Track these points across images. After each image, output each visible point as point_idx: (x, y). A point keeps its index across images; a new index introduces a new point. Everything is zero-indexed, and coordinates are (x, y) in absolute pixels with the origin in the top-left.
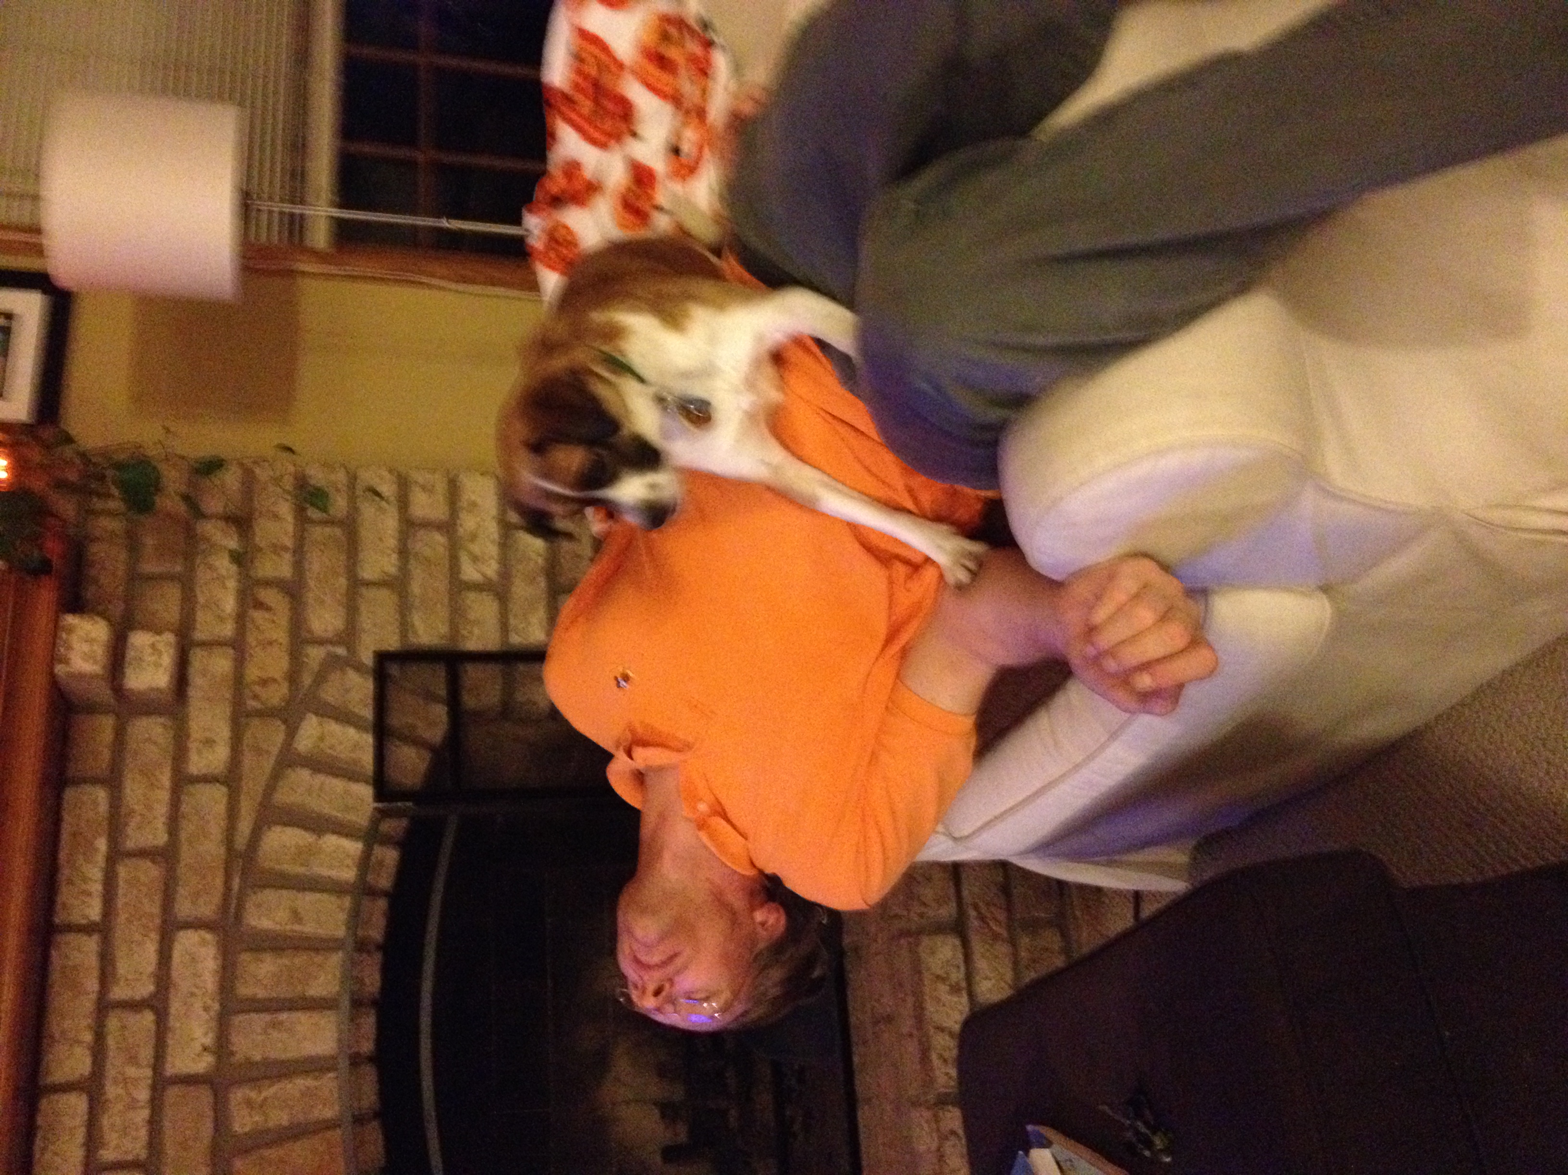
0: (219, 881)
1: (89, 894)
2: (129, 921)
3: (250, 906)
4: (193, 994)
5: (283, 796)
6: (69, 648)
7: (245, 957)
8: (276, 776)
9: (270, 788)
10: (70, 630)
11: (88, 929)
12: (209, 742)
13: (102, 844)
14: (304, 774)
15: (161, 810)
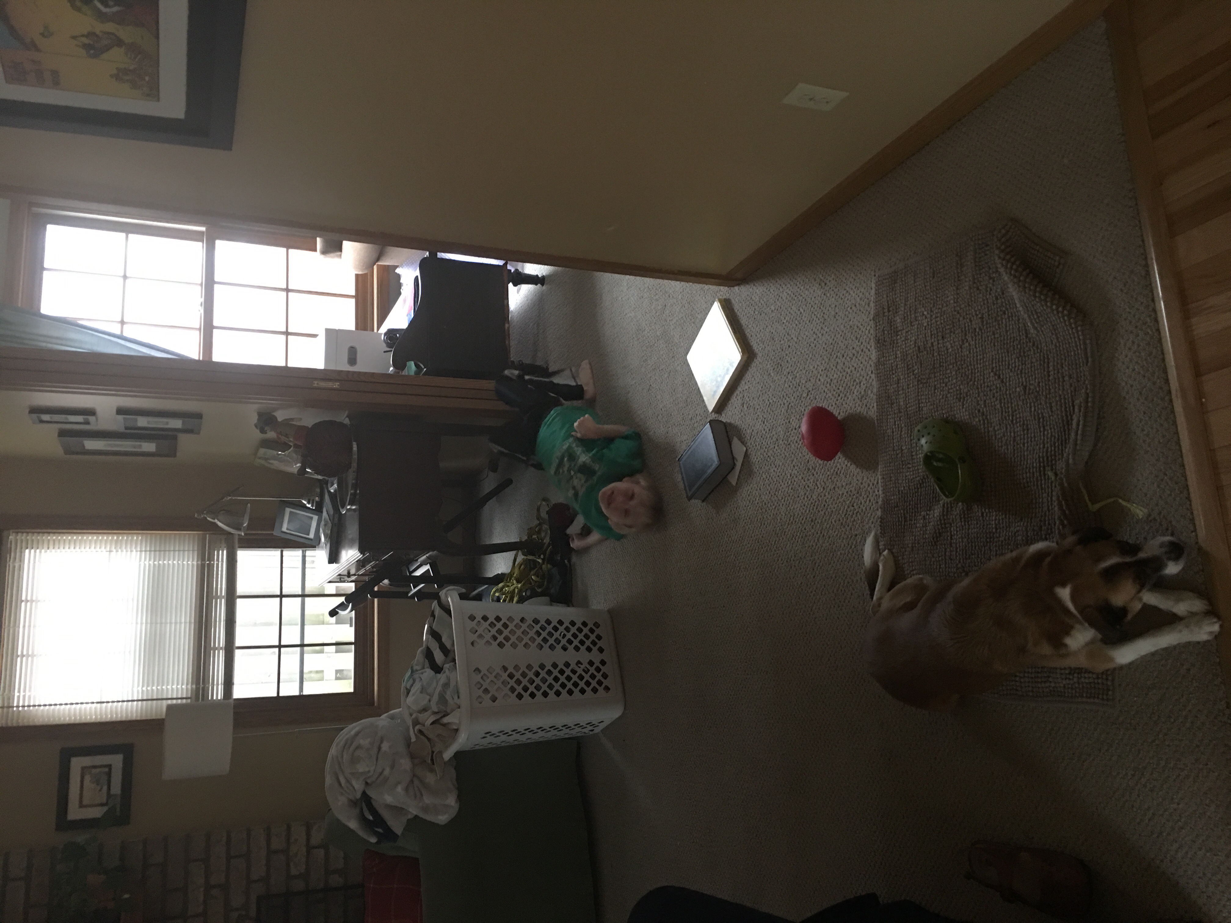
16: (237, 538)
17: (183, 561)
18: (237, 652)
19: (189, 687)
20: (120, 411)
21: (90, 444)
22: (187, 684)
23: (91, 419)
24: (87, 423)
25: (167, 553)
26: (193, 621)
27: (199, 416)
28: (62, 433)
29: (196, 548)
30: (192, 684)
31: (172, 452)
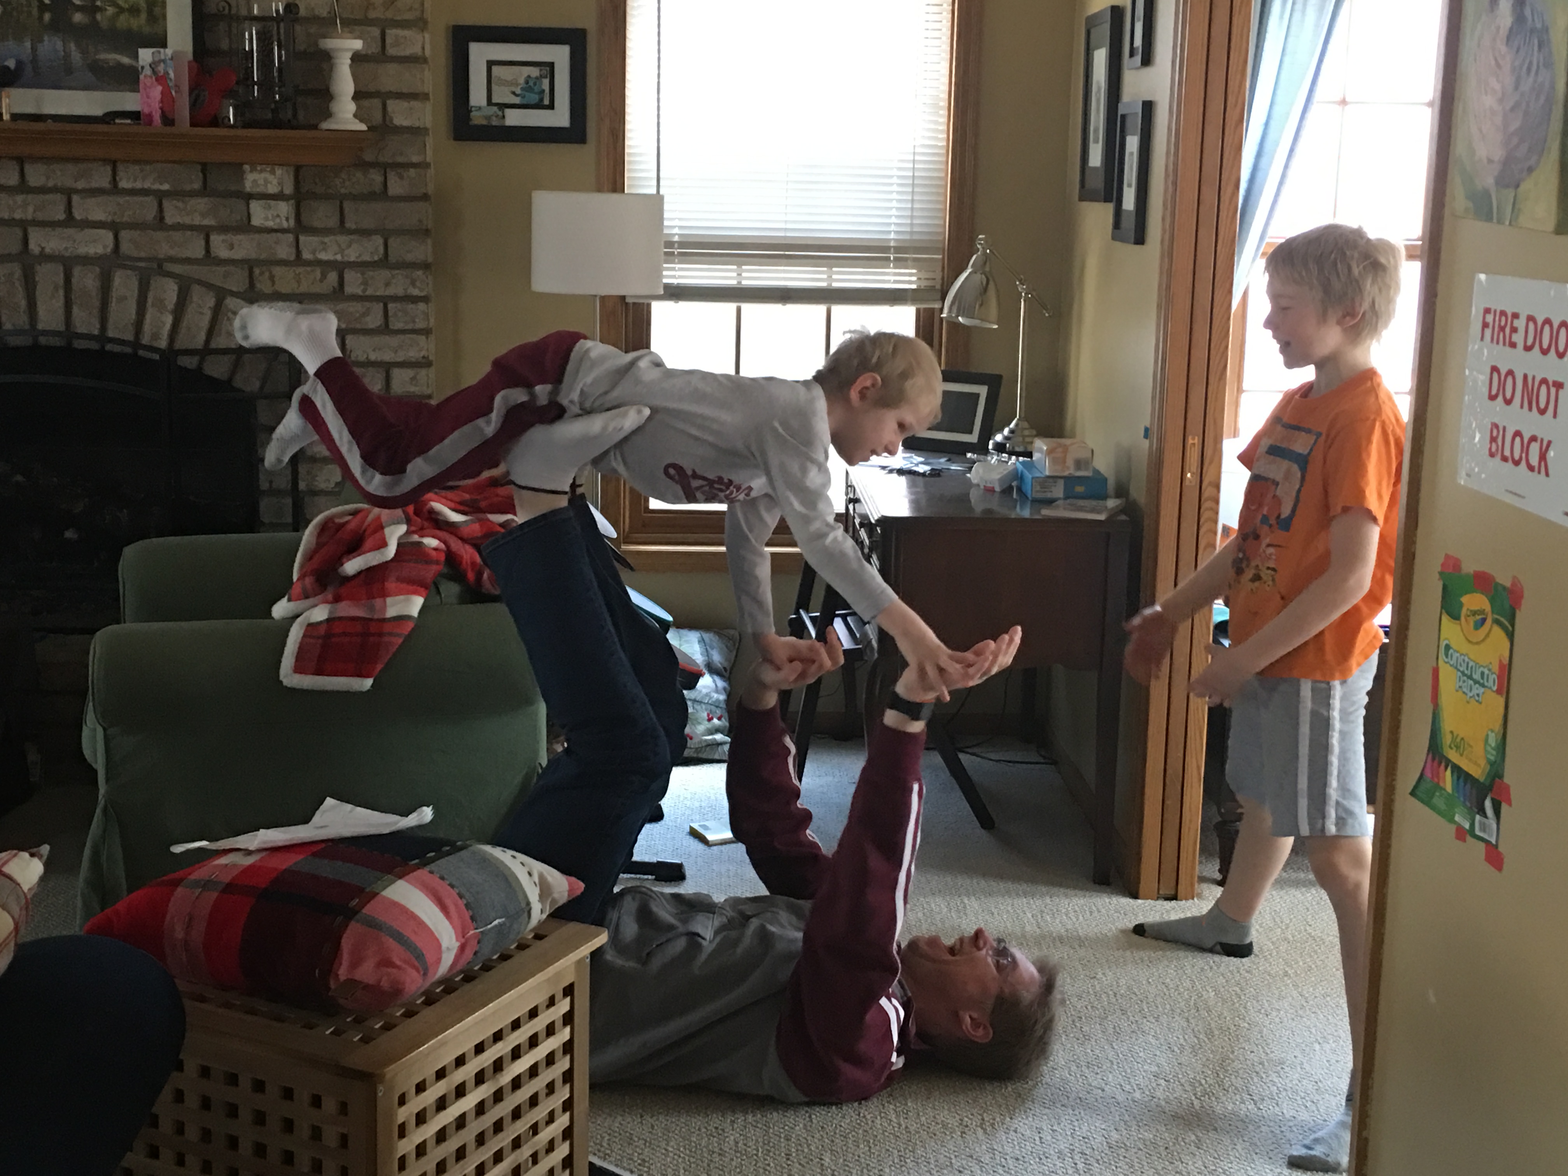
0: (143, 255)
1: (135, 181)
2: (119, 204)
3: (129, 272)
4: (75, 241)
5: (197, 291)
6: (261, 171)
7: (98, 269)
8: (209, 286)
9: (200, 283)
10: (273, 172)
11: (114, 181)
12: (231, 247)
13: (166, 187)
14: (211, 302)
15: (187, 220)
16: (937, 306)
17: (897, 217)
18: (731, 307)
19: (676, 231)
20: (1148, 107)
21: (1101, 57)
22: (681, 227)
23: (1138, 58)
24: (1132, 54)
25: (910, 190)
26: (789, 234)
27: (1140, 239)
28: (1117, 12)
29: (916, 237)
30: (680, 235)
31: (1087, 195)
